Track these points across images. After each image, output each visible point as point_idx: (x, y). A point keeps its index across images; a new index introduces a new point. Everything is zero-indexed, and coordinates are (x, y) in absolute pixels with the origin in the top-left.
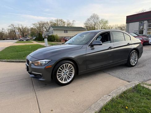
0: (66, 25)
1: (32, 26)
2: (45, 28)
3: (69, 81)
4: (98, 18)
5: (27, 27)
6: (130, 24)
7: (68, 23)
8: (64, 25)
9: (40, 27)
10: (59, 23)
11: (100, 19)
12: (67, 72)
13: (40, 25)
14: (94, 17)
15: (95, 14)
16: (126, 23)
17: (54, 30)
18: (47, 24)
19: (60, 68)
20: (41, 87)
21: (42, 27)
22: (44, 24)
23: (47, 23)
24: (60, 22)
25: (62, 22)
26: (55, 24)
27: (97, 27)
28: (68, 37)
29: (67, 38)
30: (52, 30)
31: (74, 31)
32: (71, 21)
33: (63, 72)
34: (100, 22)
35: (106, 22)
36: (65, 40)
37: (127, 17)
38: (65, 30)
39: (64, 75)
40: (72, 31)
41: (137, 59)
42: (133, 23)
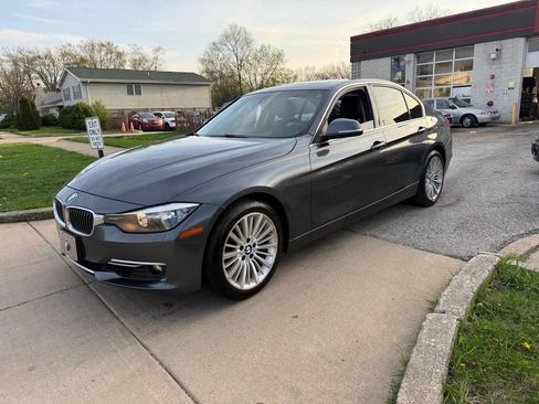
0: (128, 63)
2: (41, 75)
3: (260, 278)
4: (248, 43)
6: (363, 63)
7: (137, 57)
8: (121, 64)
9: (16, 73)
11: (257, 45)
12: (254, 245)
13: (15, 63)
14: (235, 37)
15: (236, 27)
16: (352, 61)
17: (85, 83)
18: (47, 62)
19: (231, 234)
20: (154, 317)
21: (27, 72)
22: (34, 59)
23: (48, 56)
24: (103, 53)
25: (110, 51)
27: (247, 76)
28: (147, 110)
29: (141, 113)
30: (75, 85)
31: (167, 88)
32: (148, 52)
33: (241, 248)
34: (255, 58)
35: (279, 56)
36: (134, 122)
37: (353, 39)
38: (130, 85)
39: (243, 258)
40: (158, 88)
41: (440, 181)
42: (371, 61)
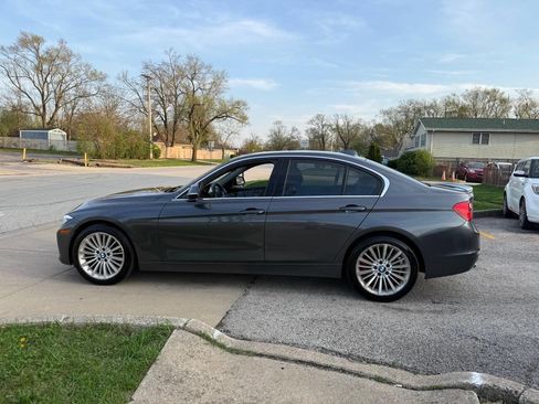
0: (513, 109)
1: (379, 121)
5: (362, 123)
7: (524, 102)
10: (480, 105)
12: (106, 253)
13: (406, 114)
17: (430, 132)
26: (463, 109)
30: (424, 133)
31: (524, 136)
33: (98, 252)
39: (99, 259)
